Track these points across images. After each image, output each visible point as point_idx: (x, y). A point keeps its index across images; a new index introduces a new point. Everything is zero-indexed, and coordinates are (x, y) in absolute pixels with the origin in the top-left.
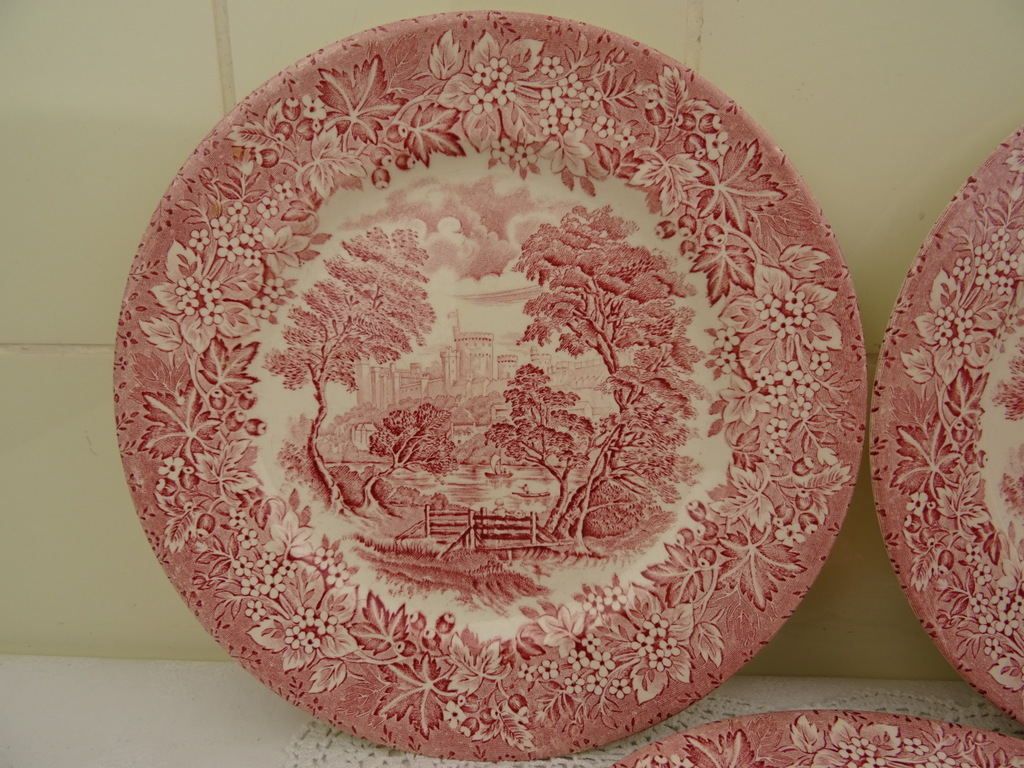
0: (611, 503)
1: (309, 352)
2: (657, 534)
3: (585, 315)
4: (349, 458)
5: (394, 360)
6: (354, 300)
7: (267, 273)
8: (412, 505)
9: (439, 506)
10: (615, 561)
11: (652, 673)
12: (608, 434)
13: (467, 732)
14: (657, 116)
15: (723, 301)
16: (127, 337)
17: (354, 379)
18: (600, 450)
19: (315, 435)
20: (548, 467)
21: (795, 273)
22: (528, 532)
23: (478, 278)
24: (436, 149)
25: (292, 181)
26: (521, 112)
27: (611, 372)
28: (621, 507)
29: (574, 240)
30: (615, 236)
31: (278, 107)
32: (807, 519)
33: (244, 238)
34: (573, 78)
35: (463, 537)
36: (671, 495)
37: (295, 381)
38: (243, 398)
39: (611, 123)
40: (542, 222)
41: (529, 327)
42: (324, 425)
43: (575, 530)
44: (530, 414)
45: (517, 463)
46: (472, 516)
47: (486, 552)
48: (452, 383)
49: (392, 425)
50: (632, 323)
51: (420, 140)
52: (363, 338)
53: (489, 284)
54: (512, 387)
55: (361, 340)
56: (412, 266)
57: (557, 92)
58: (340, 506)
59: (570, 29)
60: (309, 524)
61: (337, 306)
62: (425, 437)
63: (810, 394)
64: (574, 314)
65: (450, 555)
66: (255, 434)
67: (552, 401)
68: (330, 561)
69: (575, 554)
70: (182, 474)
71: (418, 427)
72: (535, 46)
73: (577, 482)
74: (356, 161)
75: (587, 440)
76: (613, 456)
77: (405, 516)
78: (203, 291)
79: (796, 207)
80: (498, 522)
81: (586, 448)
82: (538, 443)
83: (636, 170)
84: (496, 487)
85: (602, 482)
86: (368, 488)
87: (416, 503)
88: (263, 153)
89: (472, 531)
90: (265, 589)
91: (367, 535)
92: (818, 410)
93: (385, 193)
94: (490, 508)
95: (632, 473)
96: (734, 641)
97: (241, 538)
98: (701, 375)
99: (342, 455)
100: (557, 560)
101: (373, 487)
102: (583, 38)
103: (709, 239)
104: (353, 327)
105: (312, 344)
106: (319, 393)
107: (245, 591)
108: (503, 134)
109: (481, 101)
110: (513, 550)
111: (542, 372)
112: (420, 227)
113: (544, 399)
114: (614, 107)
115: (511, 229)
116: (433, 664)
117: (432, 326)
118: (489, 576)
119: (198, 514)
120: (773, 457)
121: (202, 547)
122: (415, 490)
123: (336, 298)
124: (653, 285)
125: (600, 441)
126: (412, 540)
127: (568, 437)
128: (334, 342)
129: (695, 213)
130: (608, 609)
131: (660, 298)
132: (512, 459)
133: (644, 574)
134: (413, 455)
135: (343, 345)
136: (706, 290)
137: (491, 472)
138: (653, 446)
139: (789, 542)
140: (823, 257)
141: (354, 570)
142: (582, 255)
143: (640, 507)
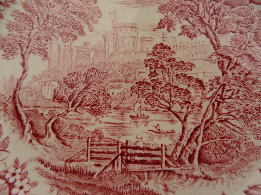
0: (218, 139)
1: (21, 36)
2: (252, 163)
3: (197, 14)
4: (39, 104)
5: (73, 40)
6: (52, 5)
8: (79, 138)
9: (97, 139)
10: (222, 182)
12: (215, 90)
17: (47, 53)
18: (209, 101)
19: (18, 89)
20: (173, 112)
22: (159, 159)
27: (215, 50)
28: (225, 142)
35: (113, 162)
37: (10, 54)
41: (161, 20)
42: (25, 82)
43: (193, 158)
44: (162, 75)
45: (152, 109)
46: (120, 146)
47: (129, 173)
48: (110, 54)
49: (69, 82)
50: (227, 20)
54: (149, 57)
55: (54, 29)
58: (29, 137)
60: (7, 149)
61: (41, 9)
62: (90, 90)
64: (190, 13)
65: (104, 175)
67: (176, 67)
68: (18, 177)
69: (193, 176)
71: (86, 83)
73: (194, 123)
75: (200, 94)
76: (218, 105)
77: (73, 146)
80: (138, 151)
81: (200, 100)
82: (167, 96)
84: (137, 126)
85: (211, 124)
86: (50, 125)
87: (81, 136)
89: (120, 158)
91: (46, 159)
94: (132, 140)
95: (232, 117)
99: (34, 102)
100: (180, 180)
101: (53, 124)
104: (49, 21)
105: (23, 31)
106: (24, 62)
110: (148, 172)
111: (169, 48)
113: (171, 66)
117: (99, 20)
118: (130, 192)
122: (81, 127)
123: (42, 5)
125: (209, 95)
126: (77, 163)
127: (187, 92)
128: (36, 30)
131: (244, 5)
132: (149, 106)
133: (246, 193)
134: (81, 102)
135: (42, 32)
137: (134, 114)
138: (246, 99)
141: (35, 184)
143: (239, 142)
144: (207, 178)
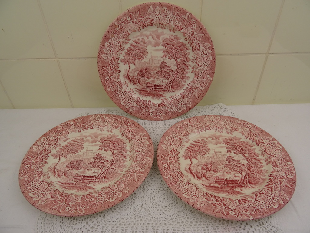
0: (176, 83)
1: (127, 59)
2: (182, 88)
3: (172, 53)
5: (141, 60)
6: (135, 50)
7: (121, 46)
8: (144, 84)
9: (149, 84)
10: (176, 92)
11: (181, 108)
12: (175, 72)
13: (153, 117)
14: (185, 21)
15: (194, 51)
16: (99, 57)
17: (135, 63)
20: (166, 78)
21: (206, 48)
22: (163, 88)
23: (155, 47)
24: (149, 25)
25: (125, 31)
26: (163, 19)
27: (176, 62)
29: (171, 40)
30: (178, 40)
31: (123, 19)
32: (205, 86)
33: (117, 41)
34: (172, 14)
35: (152, 88)
36: (185, 82)
37: (125, 64)
38: (117, 67)
39: (178, 22)
40: (166, 37)
41: (163, 55)
42: (130, 71)
43: (170, 87)
44: (163, 69)
46: (154, 85)
47: (156, 91)
48: (151, 64)
49: (141, 71)
50: (180, 54)
51: (146, 24)
52: (136, 57)
53: (157, 48)
54: (160, 65)
56: (144, 45)
57: (169, 16)
58: (133, 84)
59: (172, 6)
60: (128, 86)
61: (132, 51)
62: (146, 73)
63: (207, 67)
65: (150, 91)
66: (119, 72)
67: (167, 67)
68: (132, 92)
69: (170, 91)
70: (109, 79)
71: (145, 71)
72: (166, 8)
73: (170, 80)
74: (136, 27)
75: (172, 73)
76: (176, 76)
78: (111, 50)
79: (207, 37)
80: (158, 86)
81: (172, 75)
82: (164, 74)
83: (181, 30)
84: (158, 81)
85: (174, 80)
86: (137, 81)
88: (120, 26)
89: (154, 88)
90: (122, 96)
91: (137, 88)
92: (208, 69)
93: (140, 32)
94: (157, 84)
95: (179, 78)
96: (193, 104)
97: (118, 89)
98: (190, 63)
99: (133, 76)
100: (167, 92)
102: (174, 7)
103: (193, 41)
104: (135, 55)
106: (129, 66)
107: (119, 97)
108: (160, 23)
109: (156, 17)
110: (160, 90)
111: (165, 62)
112: (146, 38)
114: (178, 19)
115: (161, 38)
116: (148, 107)
117: (148, 55)
118: (156, 94)
119: (112, 85)
120: (200, 76)
121: (112, 90)
122: (145, 81)
123: (132, 50)
124: (184, 48)
125: (174, 74)
126: (144, 89)
127: (169, 73)
128: (131, 57)
129: (190, 37)
130: (175, 99)
131: (185, 50)
132: (160, 76)
133: (180, 94)
134: (145, 76)
135: (133, 58)
136: (192, 49)
137: (157, 78)
138: (182, 74)
139: (202, 89)
140: (210, 45)
141: (135, 94)
142: (172, 43)
143: (180, 84)
144: (173, 91)
